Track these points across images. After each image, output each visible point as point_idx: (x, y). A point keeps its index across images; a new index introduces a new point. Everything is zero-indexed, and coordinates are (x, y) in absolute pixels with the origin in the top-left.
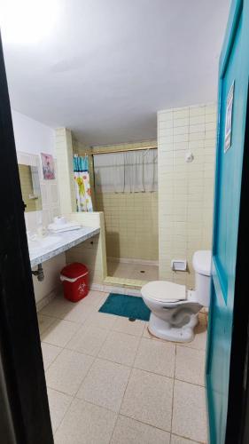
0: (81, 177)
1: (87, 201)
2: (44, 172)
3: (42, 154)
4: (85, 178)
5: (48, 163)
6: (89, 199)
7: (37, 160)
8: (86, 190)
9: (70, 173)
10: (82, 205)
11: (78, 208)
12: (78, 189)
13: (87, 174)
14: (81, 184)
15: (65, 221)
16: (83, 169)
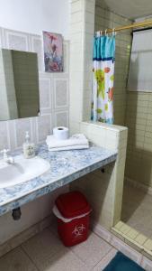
0: (103, 69)
1: (106, 108)
2: (47, 61)
3: (45, 33)
4: (108, 70)
5: (54, 48)
6: (110, 104)
7: (37, 43)
8: (107, 90)
9: (86, 62)
10: (99, 111)
11: (92, 116)
12: (95, 88)
13: (111, 65)
14: (100, 80)
15: (69, 136)
16: (106, 56)
